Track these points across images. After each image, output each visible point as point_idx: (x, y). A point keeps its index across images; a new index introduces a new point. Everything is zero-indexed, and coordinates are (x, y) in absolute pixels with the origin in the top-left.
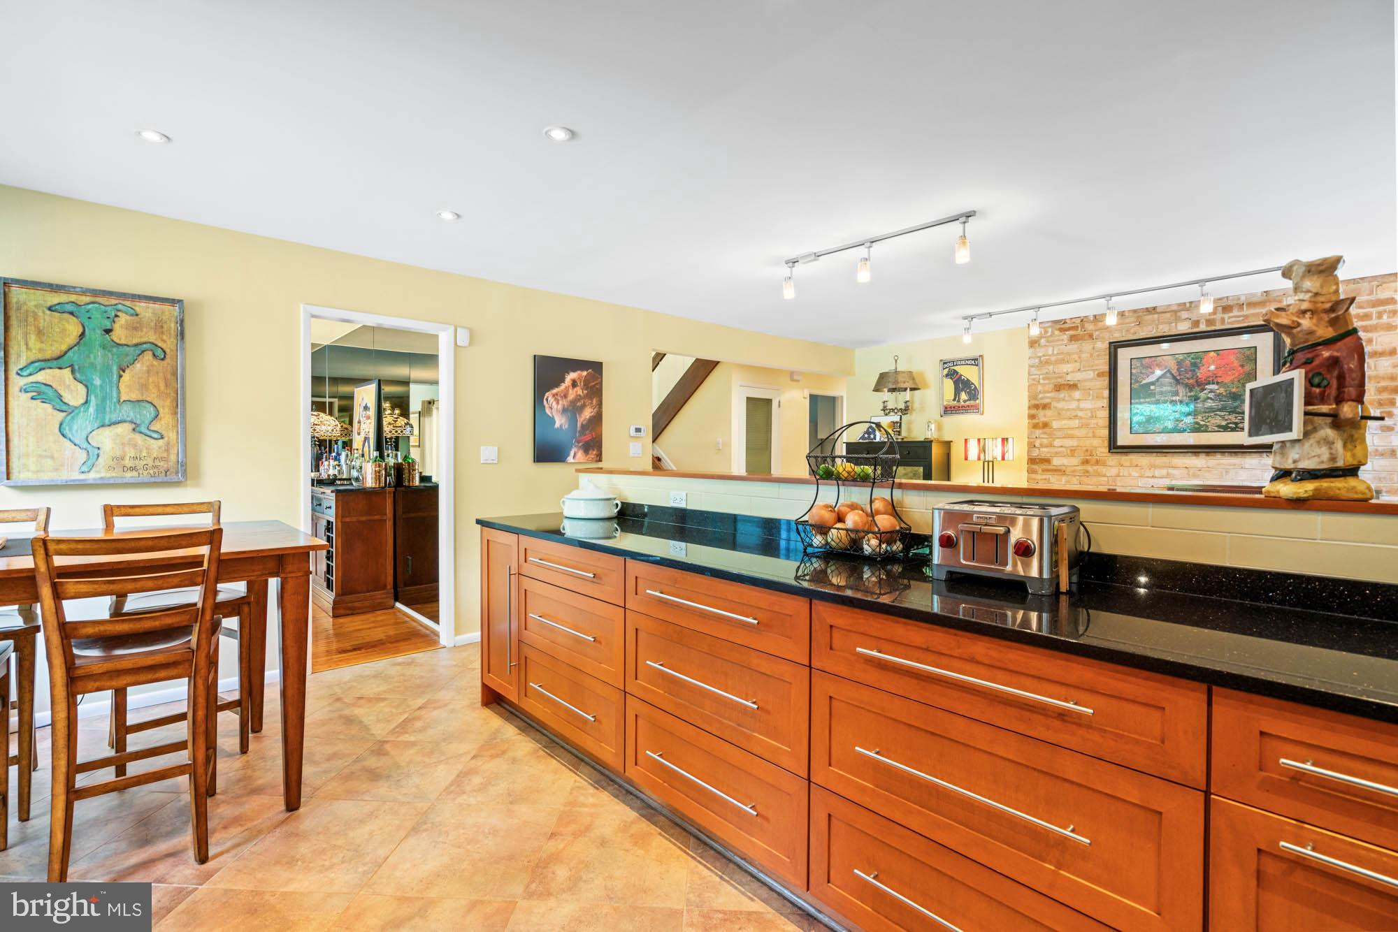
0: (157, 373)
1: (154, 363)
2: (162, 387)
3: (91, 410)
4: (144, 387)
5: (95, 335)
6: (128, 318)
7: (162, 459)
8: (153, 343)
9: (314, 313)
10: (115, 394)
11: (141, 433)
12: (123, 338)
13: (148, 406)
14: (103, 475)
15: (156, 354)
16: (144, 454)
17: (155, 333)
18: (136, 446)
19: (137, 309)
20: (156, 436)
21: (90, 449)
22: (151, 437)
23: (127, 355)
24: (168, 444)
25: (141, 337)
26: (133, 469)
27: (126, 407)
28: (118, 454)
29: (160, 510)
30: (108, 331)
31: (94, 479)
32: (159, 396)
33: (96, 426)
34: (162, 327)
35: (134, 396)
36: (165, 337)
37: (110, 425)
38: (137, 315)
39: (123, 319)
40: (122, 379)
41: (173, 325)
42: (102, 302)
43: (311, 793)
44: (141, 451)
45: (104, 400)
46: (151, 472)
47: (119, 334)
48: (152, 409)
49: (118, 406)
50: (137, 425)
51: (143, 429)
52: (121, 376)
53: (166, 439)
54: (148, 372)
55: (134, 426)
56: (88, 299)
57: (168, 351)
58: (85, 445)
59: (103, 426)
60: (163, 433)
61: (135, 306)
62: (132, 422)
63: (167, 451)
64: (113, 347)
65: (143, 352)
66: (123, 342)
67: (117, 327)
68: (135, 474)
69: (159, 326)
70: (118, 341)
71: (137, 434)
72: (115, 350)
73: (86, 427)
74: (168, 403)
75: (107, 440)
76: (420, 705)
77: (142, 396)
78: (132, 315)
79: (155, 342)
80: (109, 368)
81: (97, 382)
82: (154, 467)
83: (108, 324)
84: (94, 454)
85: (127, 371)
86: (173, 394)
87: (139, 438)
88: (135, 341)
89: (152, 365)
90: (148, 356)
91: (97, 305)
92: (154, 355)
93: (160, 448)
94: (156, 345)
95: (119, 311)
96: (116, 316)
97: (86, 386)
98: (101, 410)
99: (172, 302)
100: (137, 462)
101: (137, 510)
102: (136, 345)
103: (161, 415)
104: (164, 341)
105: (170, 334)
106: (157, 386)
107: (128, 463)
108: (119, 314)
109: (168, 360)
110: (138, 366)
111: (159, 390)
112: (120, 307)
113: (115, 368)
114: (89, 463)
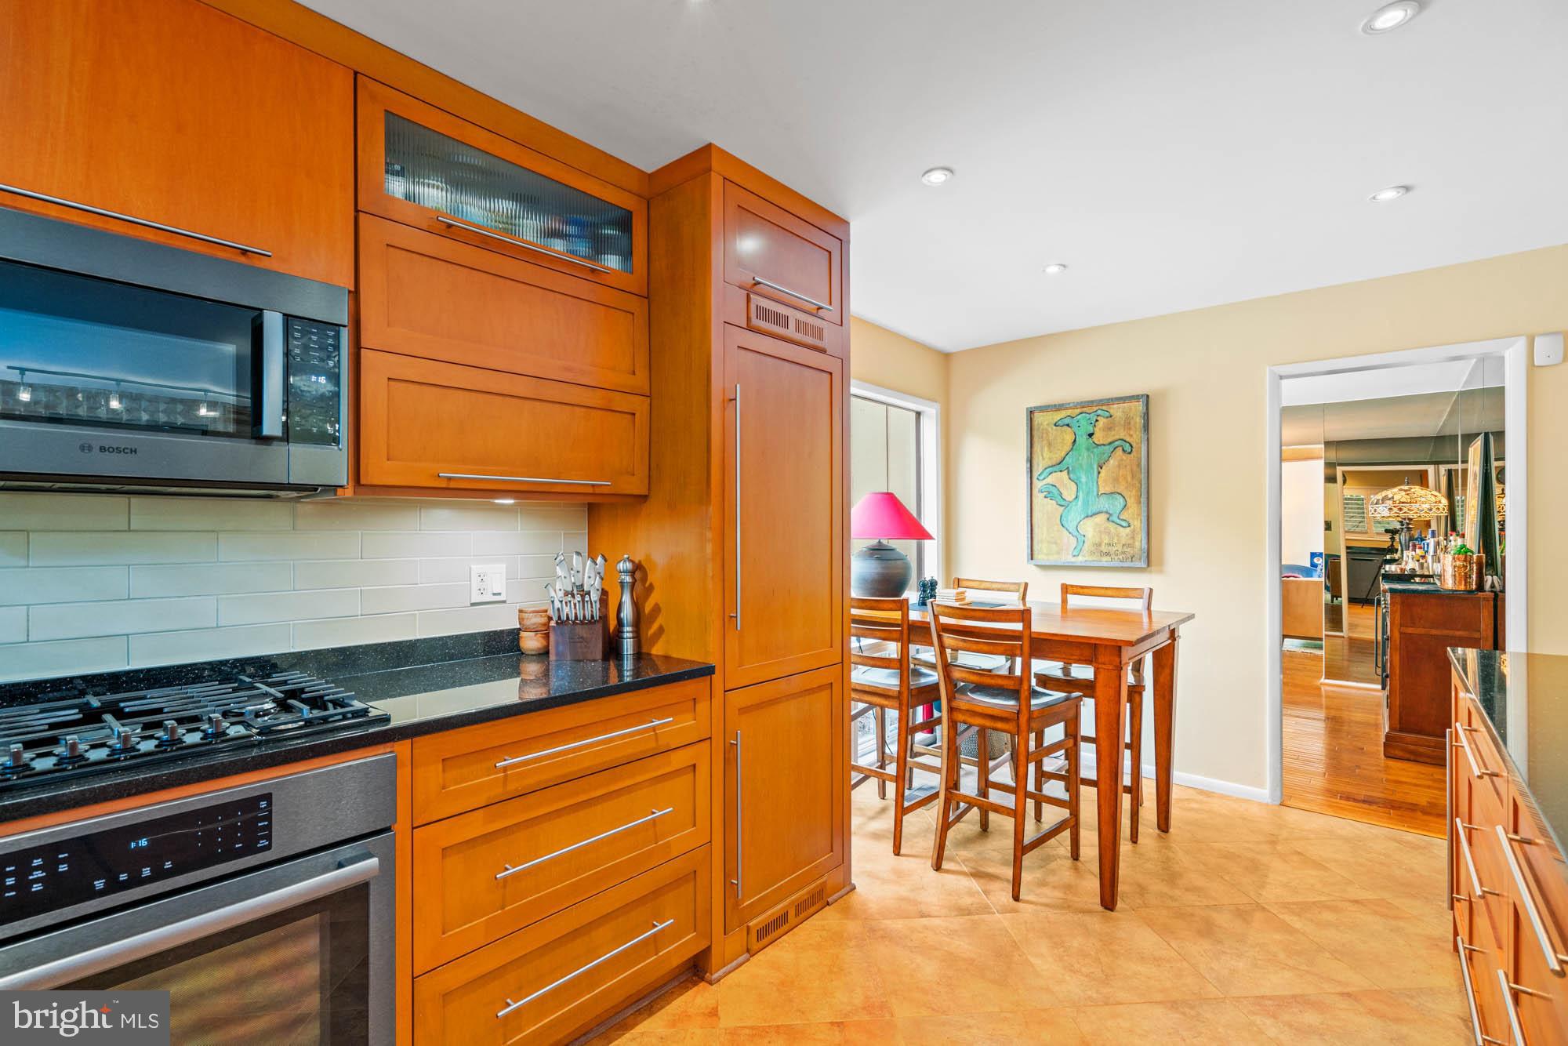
0: (1126, 466)
1: (1124, 457)
2: (1129, 479)
3: (1080, 503)
4: (1116, 480)
5: (1082, 440)
6: (1105, 420)
7: (1130, 546)
8: (1123, 440)
9: (1283, 374)
10: (1095, 489)
11: (1113, 522)
12: (1101, 439)
13: (1119, 497)
14: (1086, 558)
15: (1125, 449)
16: (1115, 541)
17: (1124, 430)
18: (1109, 533)
19: (1112, 411)
20: (1124, 524)
21: (1079, 536)
22: (1121, 525)
23: (1104, 454)
24: (1134, 531)
25: (1114, 436)
26: (1108, 554)
27: (1103, 499)
28: (1097, 540)
29: (1102, 592)
30: (1091, 435)
31: (1081, 562)
32: (1126, 488)
33: (1083, 516)
34: (1129, 423)
35: (1108, 489)
36: (1131, 433)
37: (1091, 516)
38: (1111, 416)
39: (1102, 422)
40: (1100, 475)
41: (1138, 420)
42: (1088, 411)
43: (1138, 905)
44: (1113, 539)
45: (1088, 493)
46: (1121, 557)
47: (1099, 437)
48: (1122, 500)
49: (1097, 500)
50: (1111, 515)
51: (1115, 518)
52: (1099, 473)
53: (1132, 527)
54: (1119, 466)
55: (1108, 516)
56: (1078, 411)
57: (1134, 445)
58: (1076, 533)
59: (1087, 517)
60: (1131, 521)
61: (1110, 408)
62: (1107, 512)
63: (1133, 538)
64: (1094, 448)
65: (1115, 449)
66: (1101, 442)
67: (1097, 429)
68: (1109, 558)
69: (1128, 424)
70: (1098, 443)
71: (1111, 523)
72: (1095, 450)
73: (1077, 518)
74: (1134, 492)
75: (1089, 528)
76: (1360, 898)
77: (1114, 487)
78: (1107, 417)
79: (1125, 438)
80: (1091, 466)
81: (1084, 480)
82: (1124, 553)
83: (1090, 429)
84: (1081, 539)
85: (1104, 468)
86: (1138, 485)
87: (1111, 526)
88: (1110, 440)
89: (1122, 460)
90: (1119, 452)
91: (1084, 415)
92: (1123, 450)
93: (1127, 535)
94: (1125, 441)
95: (1098, 416)
96: (1097, 421)
97: (1076, 484)
98: (1086, 503)
99: (1136, 398)
100: (1110, 548)
101: (1086, 591)
102: (1110, 443)
103: (1129, 504)
104: (1131, 436)
105: (1135, 428)
106: (1125, 478)
107: (1104, 549)
108: (1099, 418)
109: (1134, 453)
110: (1111, 461)
111: (1127, 482)
112: (1099, 412)
113: (1095, 467)
114: (1079, 548)
